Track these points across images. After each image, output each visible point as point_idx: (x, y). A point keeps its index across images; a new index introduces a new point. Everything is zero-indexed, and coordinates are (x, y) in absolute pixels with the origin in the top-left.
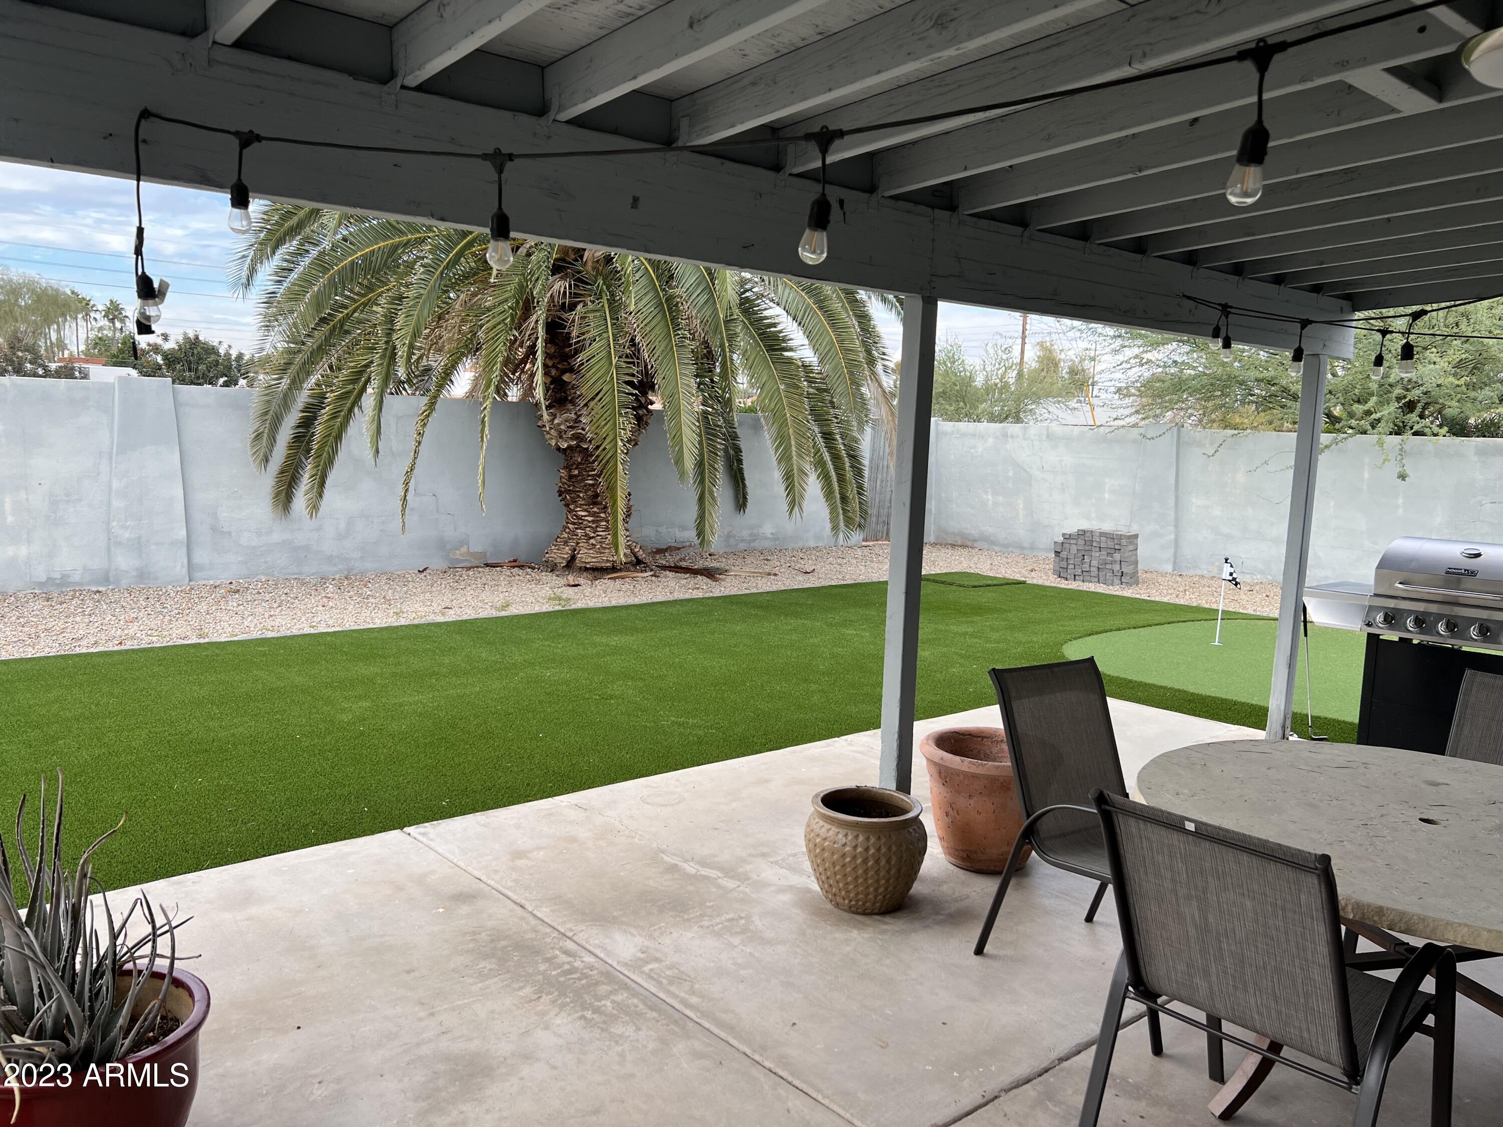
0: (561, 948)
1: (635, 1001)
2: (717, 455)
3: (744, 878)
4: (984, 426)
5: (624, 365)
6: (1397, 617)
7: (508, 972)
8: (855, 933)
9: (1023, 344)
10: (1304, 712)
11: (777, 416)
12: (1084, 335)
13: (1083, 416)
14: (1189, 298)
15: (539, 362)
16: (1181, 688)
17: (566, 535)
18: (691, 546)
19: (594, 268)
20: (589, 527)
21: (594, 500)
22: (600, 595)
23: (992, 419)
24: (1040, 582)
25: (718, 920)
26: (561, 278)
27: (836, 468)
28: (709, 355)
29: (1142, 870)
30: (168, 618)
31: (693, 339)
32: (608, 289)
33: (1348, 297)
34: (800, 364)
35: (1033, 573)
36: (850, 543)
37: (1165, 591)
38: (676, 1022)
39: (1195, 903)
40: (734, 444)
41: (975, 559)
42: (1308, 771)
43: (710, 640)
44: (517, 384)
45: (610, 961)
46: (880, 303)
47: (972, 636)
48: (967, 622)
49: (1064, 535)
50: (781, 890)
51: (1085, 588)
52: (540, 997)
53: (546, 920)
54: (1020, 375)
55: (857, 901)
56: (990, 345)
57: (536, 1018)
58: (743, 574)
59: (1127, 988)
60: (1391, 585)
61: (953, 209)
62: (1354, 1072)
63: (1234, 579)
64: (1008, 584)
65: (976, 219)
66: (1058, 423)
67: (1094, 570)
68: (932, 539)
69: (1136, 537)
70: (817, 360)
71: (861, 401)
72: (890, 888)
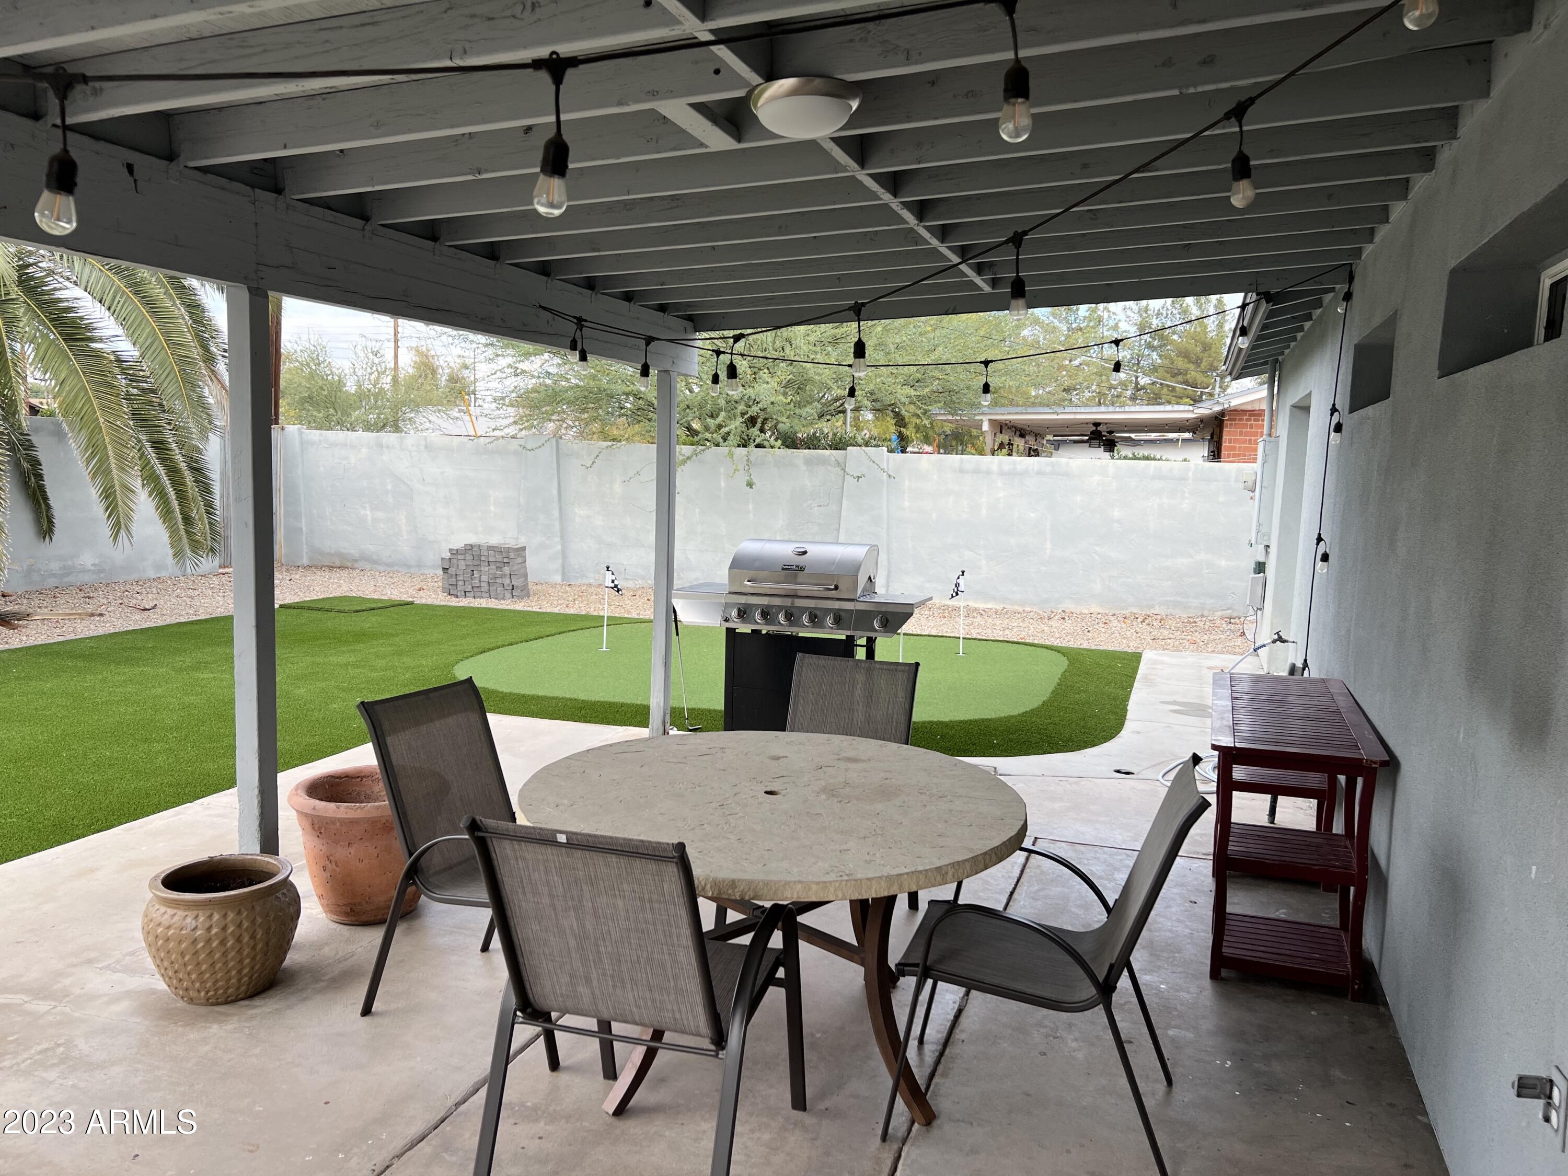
3: (62, 995)
4: (360, 435)
6: (748, 611)
8: (215, 1028)
9: (397, 347)
10: (682, 706)
11: (85, 422)
12: (456, 341)
13: (464, 426)
14: (544, 308)
16: (572, 697)
23: (368, 428)
24: (429, 601)
25: (25, 1055)
27: (174, 483)
29: (520, 891)
33: (690, 318)
34: (112, 358)
35: (421, 592)
36: (200, 571)
37: (555, 602)
39: (572, 913)
40: (28, 455)
41: (357, 580)
42: (675, 763)
46: (217, 292)
47: (355, 666)
48: (349, 652)
49: (450, 550)
50: (115, 999)
51: (476, 605)
54: (395, 380)
55: (216, 990)
56: (359, 347)
58: (54, 617)
59: (515, 1013)
60: (741, 583)
61: (279, 191)
62: (720, 1039)
63: (616, 586)
64: (393, 606)
65: (307, 205)
66: (438, 433)
67: (484, 585)
68: (305, 561)
69: (524, 549)
70: (137, 354)
71: (201, 405)
72: (257, 967)
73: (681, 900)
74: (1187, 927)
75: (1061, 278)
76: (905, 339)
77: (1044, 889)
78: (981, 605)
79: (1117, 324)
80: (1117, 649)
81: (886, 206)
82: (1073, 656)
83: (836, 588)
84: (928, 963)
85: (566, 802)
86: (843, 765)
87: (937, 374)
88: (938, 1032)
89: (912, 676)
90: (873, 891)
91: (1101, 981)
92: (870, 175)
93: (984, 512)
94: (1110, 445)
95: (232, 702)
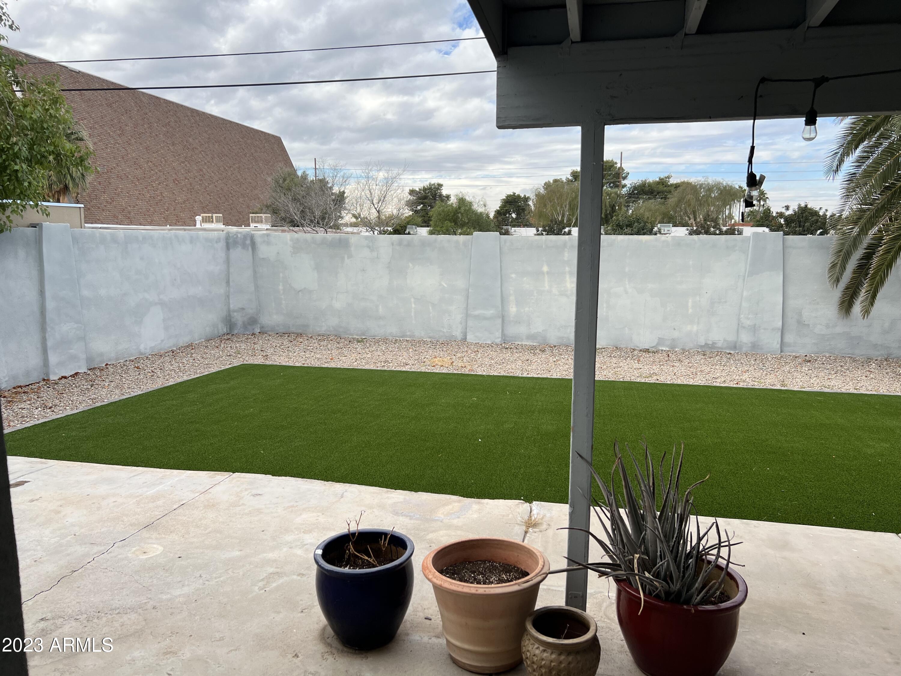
30: (765, 372)
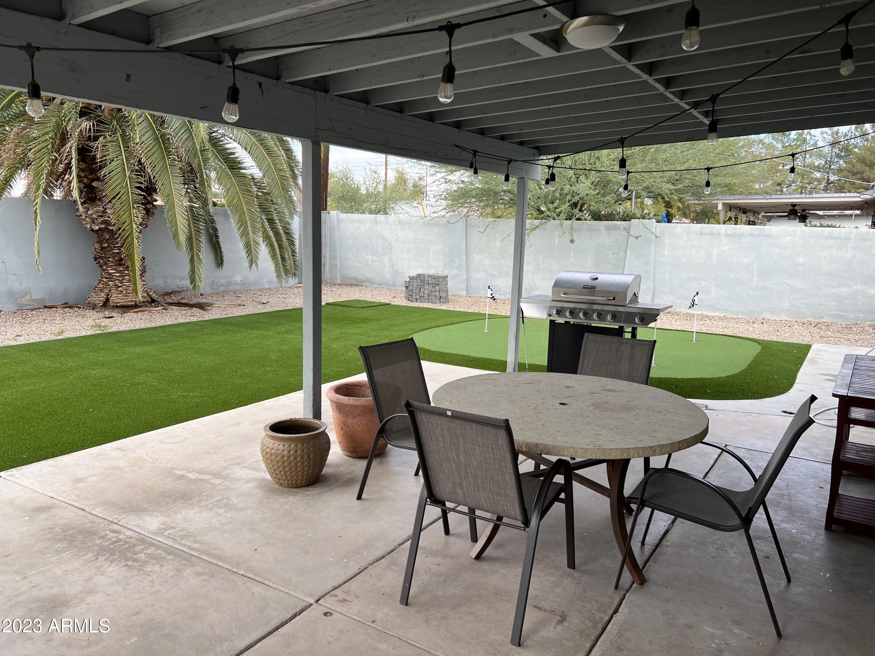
0: (110, 529)
1: (159, 551)
2: (200, 232)
3: (226, 477)
4: (367, 216)
5: (135, 177)
6: (562, 311)
7: (76, 547)
8: (291, 498)
9: (386, 169)
10: (525, 362)
11: (238, 209)
13: (419, 211)
14: (457, 146)
15: (74, 173)
17: (102, 286)
18: (188, 290)
19: (109, 114)
20: (117, 280)
21: (120, 262)
22: (127, 323)
23: (371, 212)
24: (398, 304)
25: (210, 502)
26: (87, 120)
27: (277, 240)
28: (192, 171)
29: (429, 439)
31: (181, 161)
32: (120, 127)
33: (537, 148)
34: (250, 177)
35: (394, 299)
36: (289, 285)
37: (462, 306)
38: (185, 559)
39: (454, 452)
40: (212, 226)
41: (363, 292)
42: (513, 386)
43: (202, 346)
44: (59, 188)
45: (143, 533)
47: (361, 334)
48: (358, 327)
49: (410, 277)
50: (248, 481)
51: (422, 306)
52: (97, 558)
53: (100, 515)
54: (385, 186)
55: (292, 481)
56: (367, 169)
57: (95, 570)
58: (223, 306)
59: (426, 500)
60: (559, 295)
61: (326, 91)
62: (526, 522)
63: (493, 297)
64: (381, 305)
65: (340, 98)
66: (406, 215)
67: (426, 296)
68: (339, 282)
69: (447, 277)
70: (261, 175)
71: (290, 200)
72: (310, 472)
73: (508, 449)
74: (815, 500)
75: (760, 117)
76: (668, 155)
77: (727, 473)
78: (711, 314)
79: (816, 143)
80: (796, 342)
81: (646, 81)
82: (765, 345)
83: (614, 299)
84: (644, 498)
85: (455, 400)
86: (605, 393)
87: (688, 176)
88: (653, 540)
89: (651, 348)
90: (613, 456)
91: (743, 516)
92: (634, 65)
93: (715, 258)
94: (803, 219)
95: (302, 349)
